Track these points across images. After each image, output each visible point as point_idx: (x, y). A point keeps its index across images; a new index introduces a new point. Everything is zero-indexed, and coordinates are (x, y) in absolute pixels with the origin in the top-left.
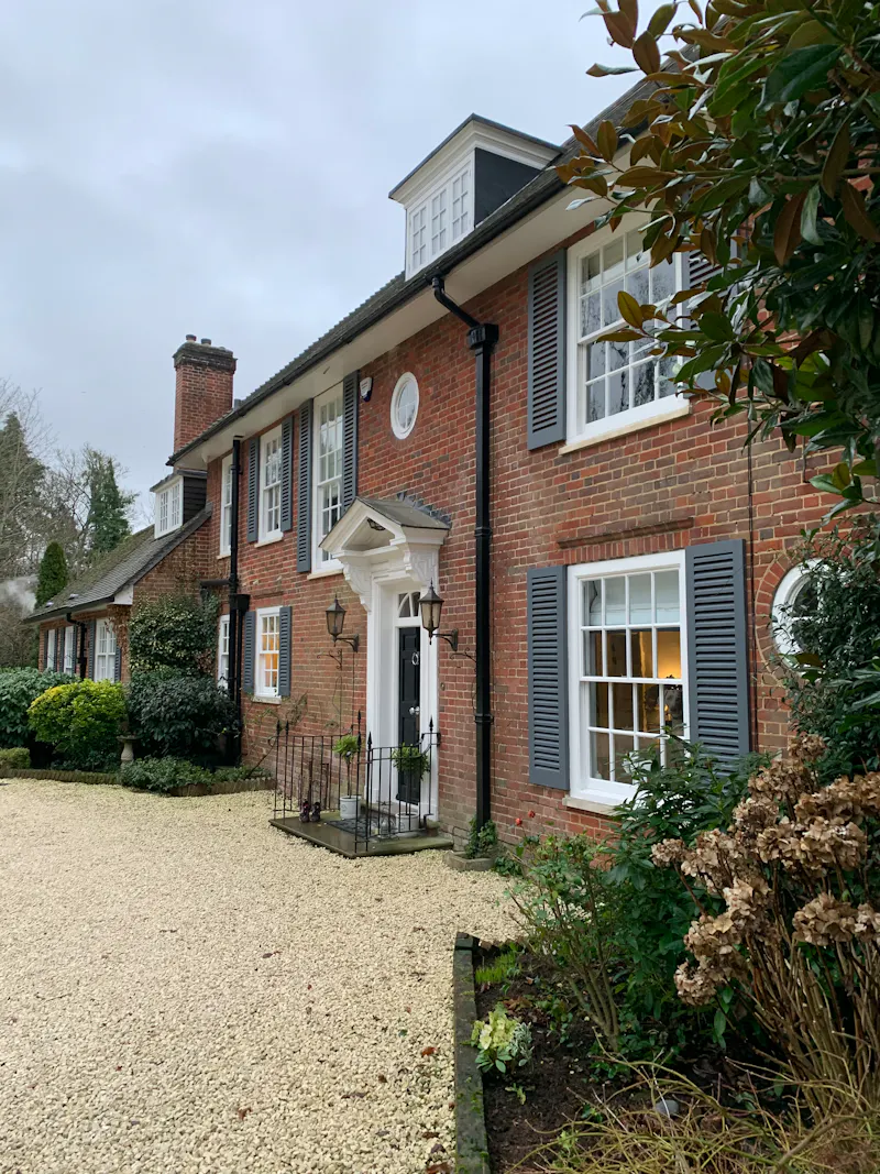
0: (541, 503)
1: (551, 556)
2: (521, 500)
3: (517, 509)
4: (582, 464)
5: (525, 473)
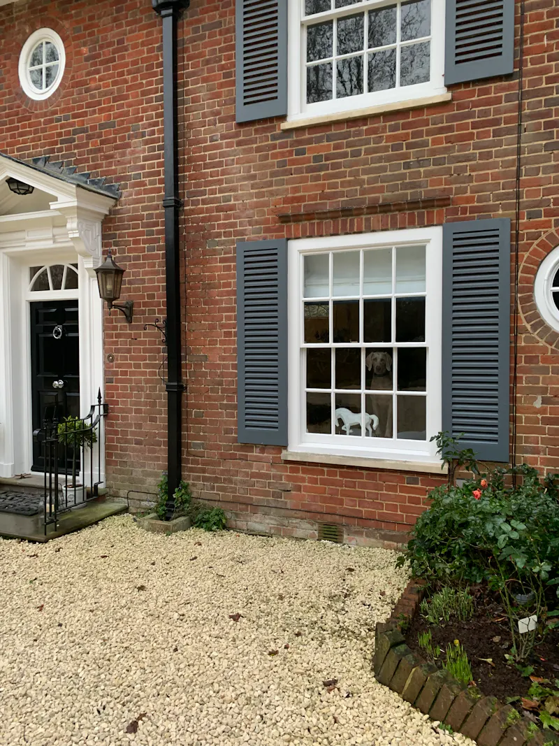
0: (254, 177)
1: (267, 230)
2: (223, 173)
3: (220, 182)
4: (309, 141)
5: (228, 145)
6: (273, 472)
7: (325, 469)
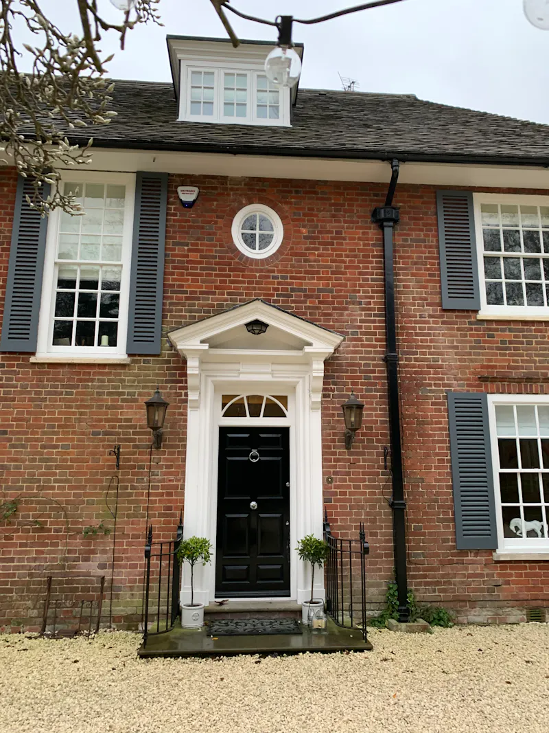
0: (456, 347)
1: (469, 385)
2: (431, 341)
3: (429, 347)
4: (496, 330)
5: (434, 322)
6: (486, 571)
7: (527, 565)
